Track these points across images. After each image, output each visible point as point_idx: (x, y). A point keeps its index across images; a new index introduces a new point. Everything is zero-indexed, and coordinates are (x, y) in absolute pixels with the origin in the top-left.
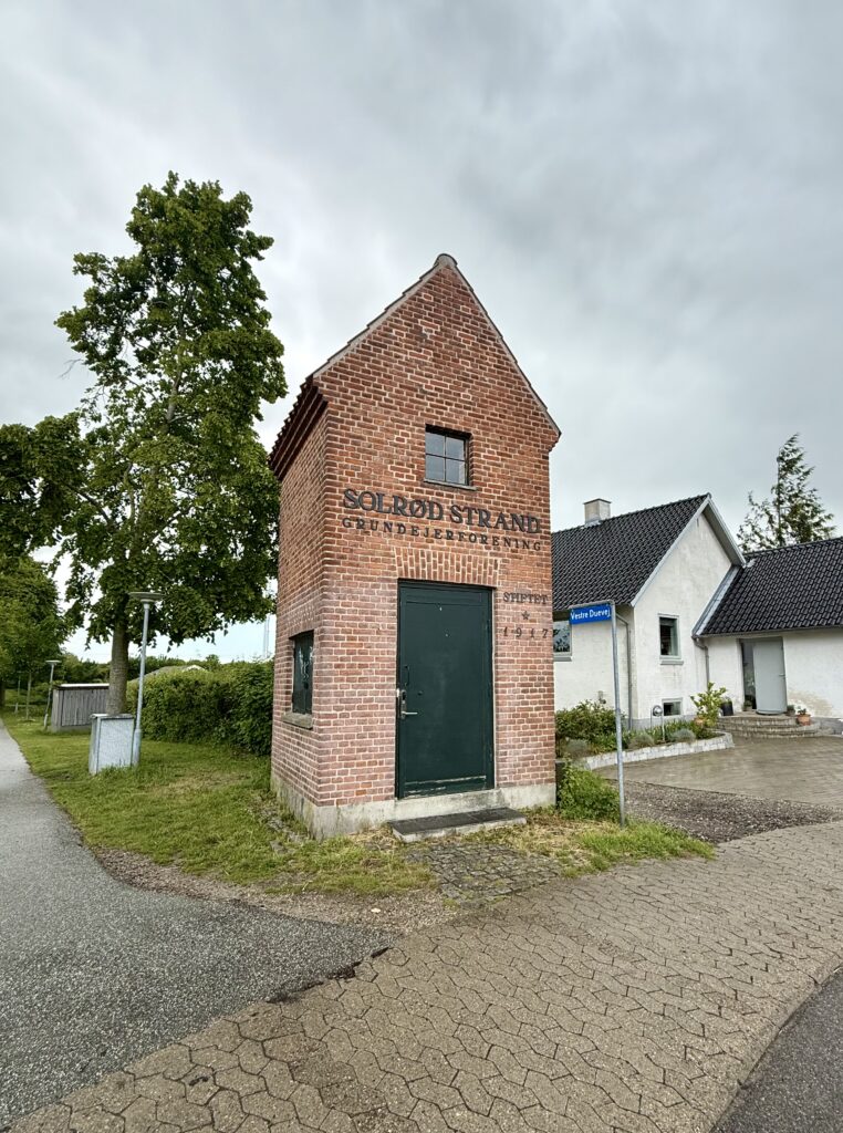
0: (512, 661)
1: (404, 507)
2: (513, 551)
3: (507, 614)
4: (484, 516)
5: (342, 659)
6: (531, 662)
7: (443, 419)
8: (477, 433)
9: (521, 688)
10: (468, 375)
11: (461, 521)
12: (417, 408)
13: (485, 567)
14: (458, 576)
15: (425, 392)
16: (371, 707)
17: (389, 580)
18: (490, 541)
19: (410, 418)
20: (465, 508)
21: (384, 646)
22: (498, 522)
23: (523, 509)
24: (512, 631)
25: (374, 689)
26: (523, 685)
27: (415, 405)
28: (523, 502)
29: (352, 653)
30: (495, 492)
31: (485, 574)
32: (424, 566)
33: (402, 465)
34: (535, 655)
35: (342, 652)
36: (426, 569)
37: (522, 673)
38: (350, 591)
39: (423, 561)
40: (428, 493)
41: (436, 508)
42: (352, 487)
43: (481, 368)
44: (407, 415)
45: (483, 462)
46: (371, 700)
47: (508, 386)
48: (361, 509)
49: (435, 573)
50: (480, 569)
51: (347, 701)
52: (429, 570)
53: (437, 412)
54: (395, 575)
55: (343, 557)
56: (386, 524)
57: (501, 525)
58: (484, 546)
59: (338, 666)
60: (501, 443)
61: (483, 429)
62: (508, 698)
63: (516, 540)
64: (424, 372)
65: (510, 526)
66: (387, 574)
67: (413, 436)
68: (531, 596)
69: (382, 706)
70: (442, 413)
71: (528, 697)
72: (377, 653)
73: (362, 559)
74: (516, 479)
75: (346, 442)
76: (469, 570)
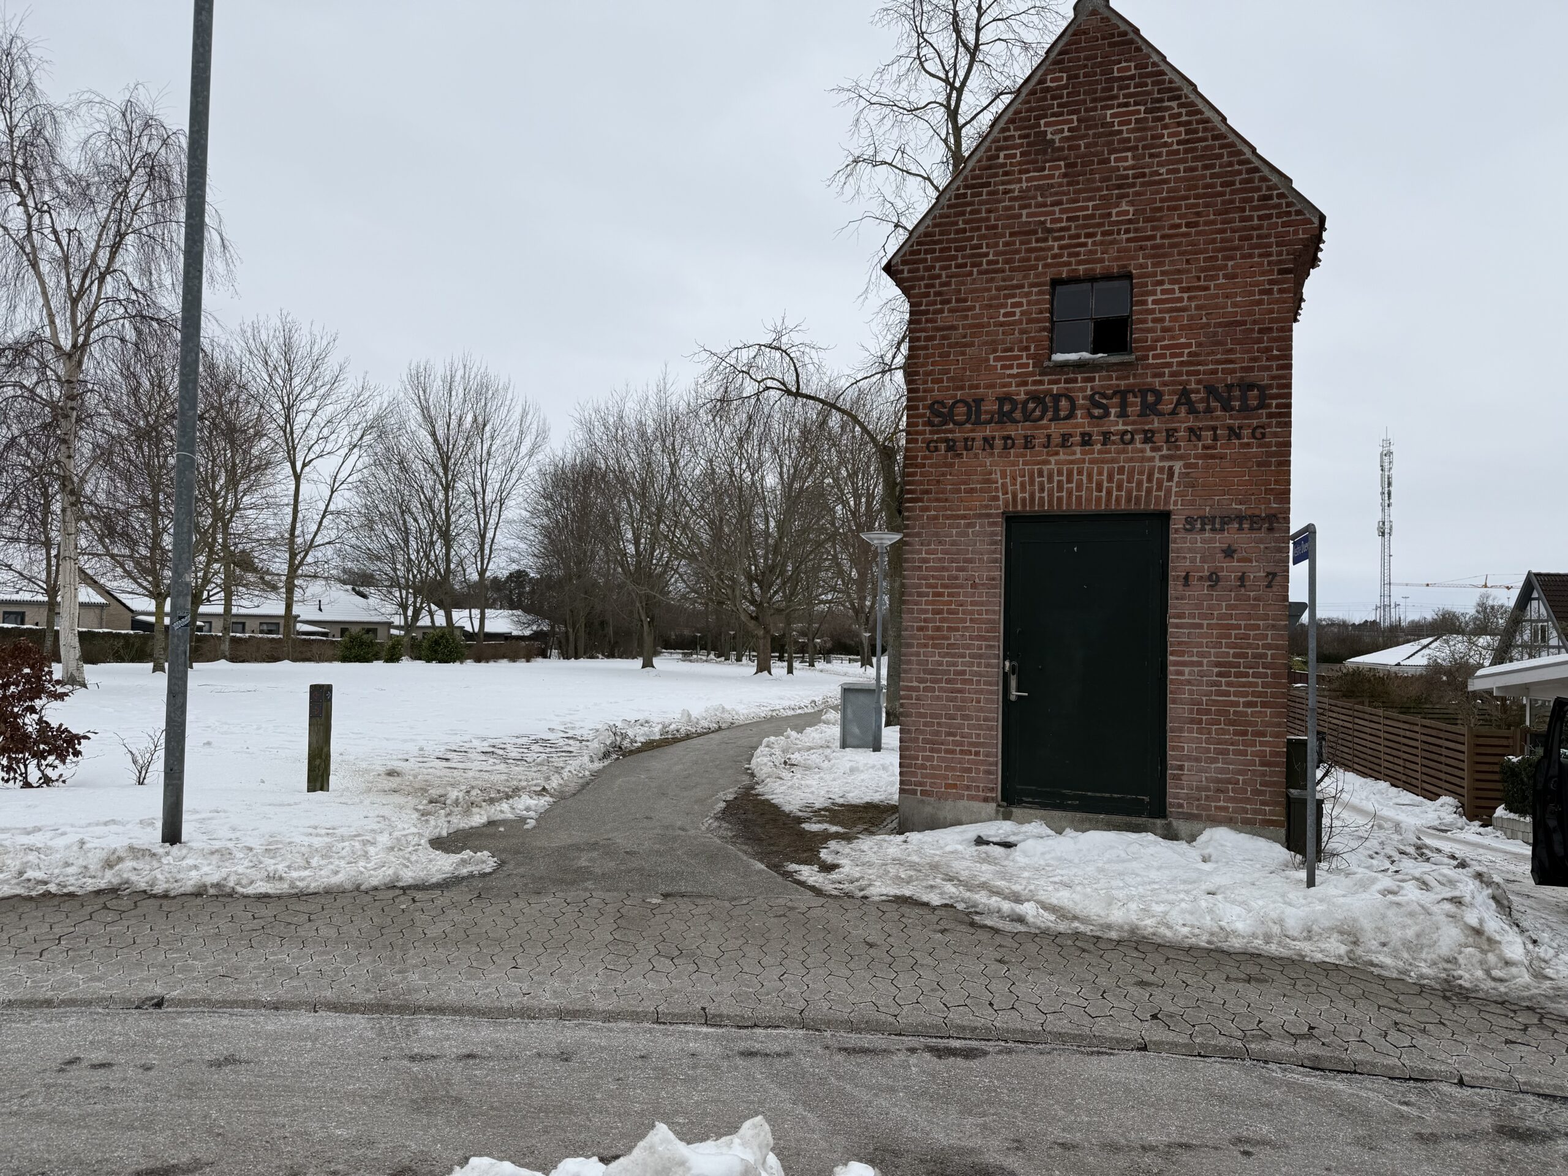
0: (1200, 626)
1: (1012, 411)
2: (1205, 447)
3: (1190, 550)
4: (1151, 398)
5: (925, 620)
6: (1239, 627)
7: (1079, 263)
8: (1142, 266)
9: (1216, 670)
10: (1126, 177)
11: (1107, 414)
12: (1036, 259)
13: (1150, 480)
14: (1099, 499)
15: (1050, 231)
16: (964, 682)
17: (989, 516)
18: (1160, 438)
19: (1025, 277)
20: (1115, 393)
21: (982, 604)
22: (1178, 403)
23: (1234, 371)
24: (1201, 578)
25: (967, 659)
26: (1218, 664)
27: (1033, 255)
28: (1231, 362)
29: (940, 612)
30: (1172, 356)
31: (1149, 491)
32: (1042, 490)
33: (1011, 350)
34: (1249, 617)
35: (926, 611)
36: (1045, 494)
37: (1219, 645)
38: (937, 535)
39: (1042, 484)
40: (1051, 382)
41: (1064, 403)
42: (939, 399)
43: (1151, 156)
44: (1019, 275)
45: (1153, 311)
46: (963, 673)
47: (1205, 167)
48: (951, 426)
49: (1060, 499)
50: (1140, 483)
51: (932, 672)
52: (1050, 495)
53: (1070, 255)
54: (998, 508)
55: (927, 492)
56: (985, 439)
57: (1183, 410)
58: (1148, 447)
59: (920, 629)
60: (1188, 271)
61: (1153, 256)
62: (1189, 682)
63: (1214, 429)
64: (1049, 200)
65: (1201, 406)
66: (987, 507)
67: (1029, 303)
68: (1240, 518)
69: (978, 682)
70: (1078, 254)
71: (1228, 684)
72: (972, 613)
73: (953, 492)
74: (1220, 325)
75: (932, 338)
76: (1119, 488)
